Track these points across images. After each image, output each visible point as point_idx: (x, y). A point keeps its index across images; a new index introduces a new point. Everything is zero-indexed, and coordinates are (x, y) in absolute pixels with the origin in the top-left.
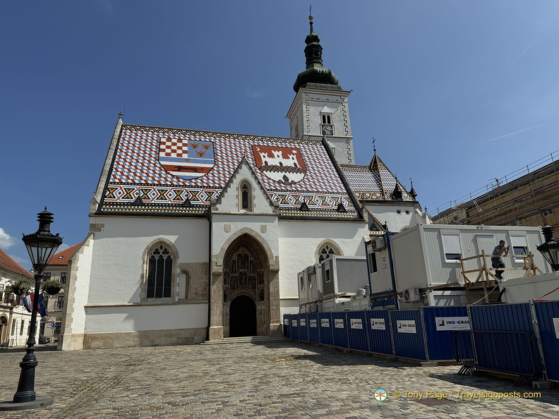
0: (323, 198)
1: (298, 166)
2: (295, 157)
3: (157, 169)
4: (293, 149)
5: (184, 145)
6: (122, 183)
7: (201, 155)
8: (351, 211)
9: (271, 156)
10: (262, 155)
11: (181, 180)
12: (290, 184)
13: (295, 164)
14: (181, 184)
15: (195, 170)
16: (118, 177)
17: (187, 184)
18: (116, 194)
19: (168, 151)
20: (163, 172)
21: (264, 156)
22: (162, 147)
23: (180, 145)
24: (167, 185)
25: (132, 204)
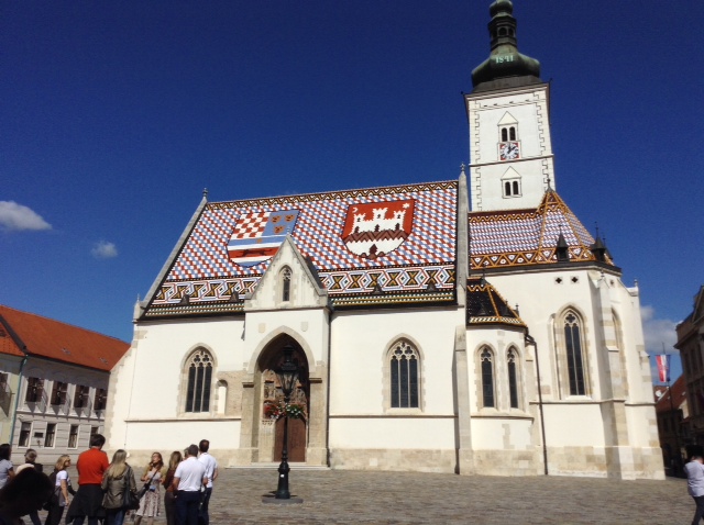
0: (412, 274)
1: (401, 228)
2: (402, 214)
3: (221, 257)
4: (405, 201)
5: (265, 220)
6: (178, 280)
7: (278, 230)
8: (447, 291)
9: (369, 217)
10: (356, 217)
11: (241, 268)
12: (377, 257)
13: (398, 226)
14: (239, 273)
15: (262, 252)
16: (177, 273)
17: (245, 273)
18: (168, 294)
19: (243, 231)
20: (226, 260)
21: (359, 220)
22: (239, 226)
23: (259, 220)
24: (223, 277)
25: (177, 305)
